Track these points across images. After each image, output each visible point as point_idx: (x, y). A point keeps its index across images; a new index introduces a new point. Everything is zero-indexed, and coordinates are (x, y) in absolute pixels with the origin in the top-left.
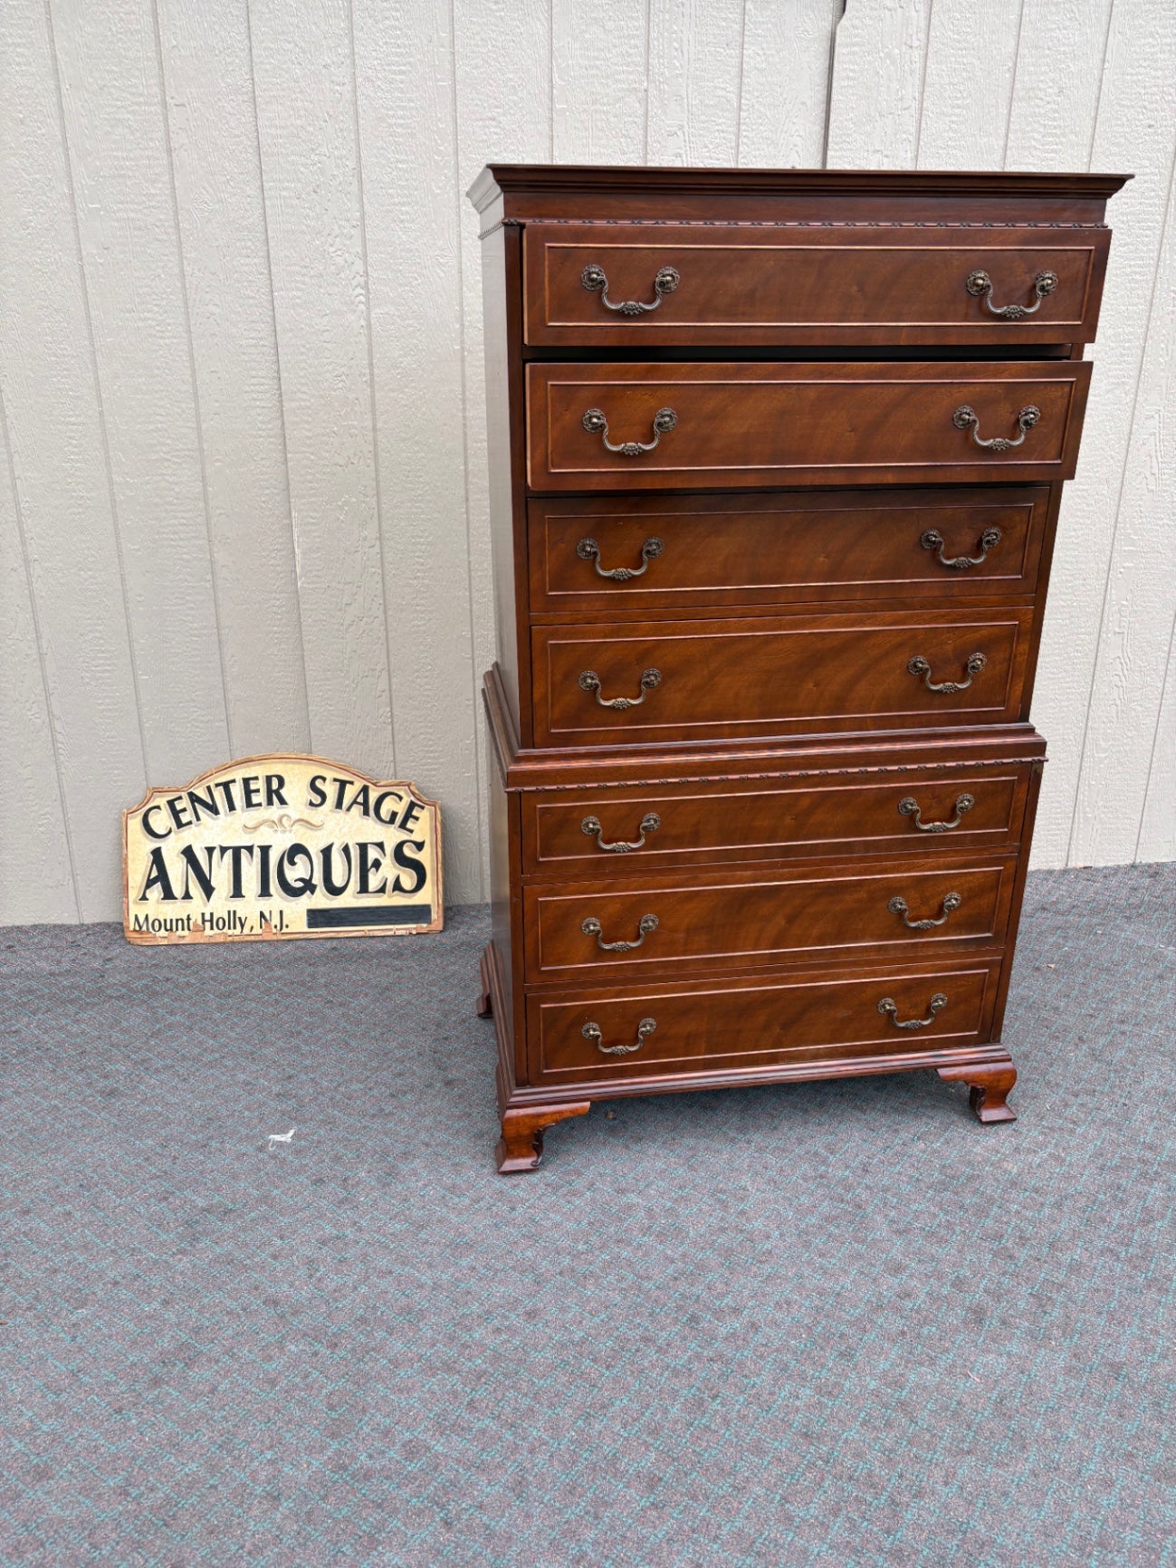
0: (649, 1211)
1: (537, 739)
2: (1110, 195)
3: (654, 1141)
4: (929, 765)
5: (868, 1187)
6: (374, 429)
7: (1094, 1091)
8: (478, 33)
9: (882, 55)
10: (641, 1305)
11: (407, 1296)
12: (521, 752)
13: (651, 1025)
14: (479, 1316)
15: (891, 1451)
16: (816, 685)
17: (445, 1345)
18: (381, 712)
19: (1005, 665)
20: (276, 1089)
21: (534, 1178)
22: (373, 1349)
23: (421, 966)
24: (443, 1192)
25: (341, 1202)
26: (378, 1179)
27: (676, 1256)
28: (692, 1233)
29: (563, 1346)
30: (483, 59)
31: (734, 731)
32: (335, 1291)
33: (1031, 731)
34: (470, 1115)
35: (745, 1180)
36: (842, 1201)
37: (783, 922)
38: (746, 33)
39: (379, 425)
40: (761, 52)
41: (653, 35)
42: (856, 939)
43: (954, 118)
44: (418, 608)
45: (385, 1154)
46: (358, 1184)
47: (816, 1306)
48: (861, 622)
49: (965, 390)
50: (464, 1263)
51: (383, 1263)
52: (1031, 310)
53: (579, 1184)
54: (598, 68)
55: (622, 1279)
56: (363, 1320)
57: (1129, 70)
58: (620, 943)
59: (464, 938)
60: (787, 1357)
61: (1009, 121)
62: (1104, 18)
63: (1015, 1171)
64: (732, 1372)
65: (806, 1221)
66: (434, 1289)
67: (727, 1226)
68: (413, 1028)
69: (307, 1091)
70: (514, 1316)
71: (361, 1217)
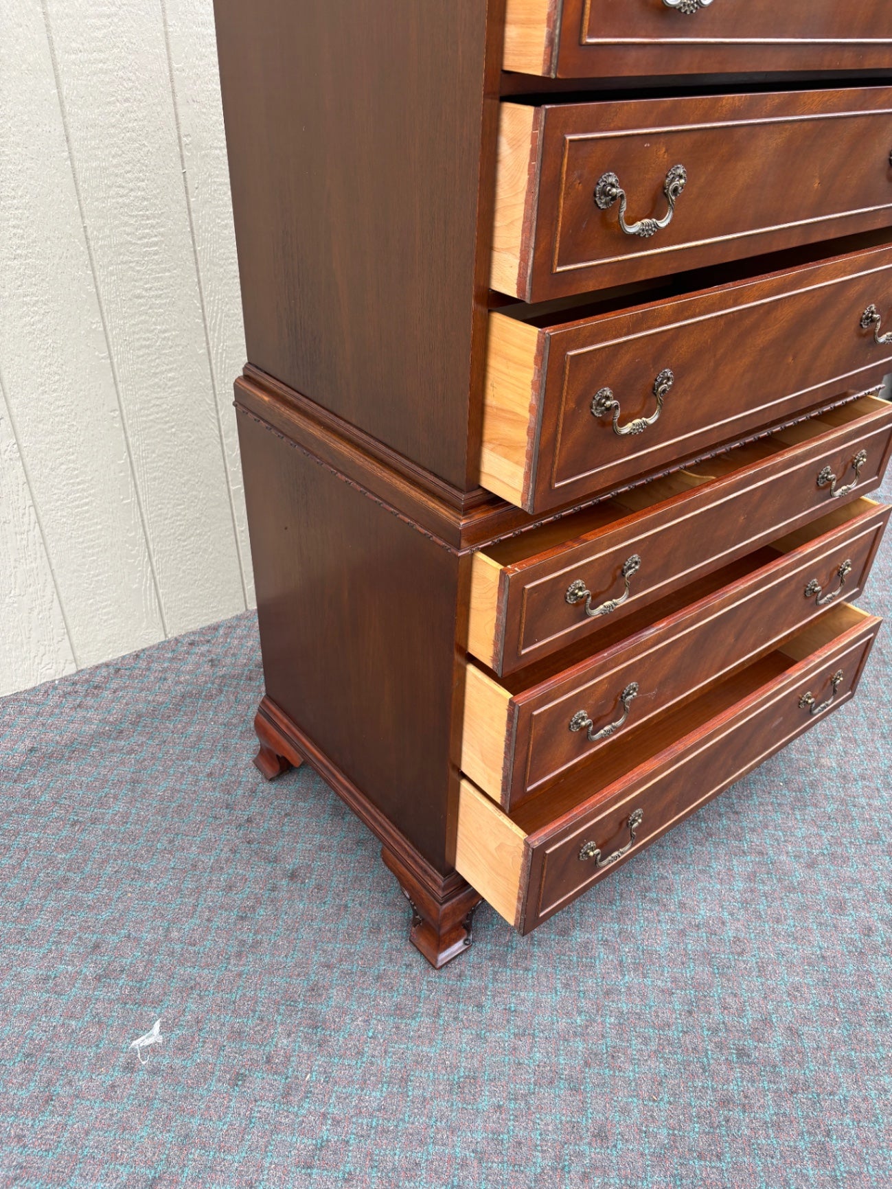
5: (753, 830)
10: (687, 1063)
14: (554, 1169)
18: (4, 447)
20: (89, 971)
21: (472, 956)
23: (152, 738)
24: (391, 1021)
25: (286, 1095)
26: (308, 1039)
27: (669, 985)
28: (661, 950)
29: (661, 1157)
34: (346, 906)
36: (744, 852)
44: (27, 299)
45: (289, 1000)
46: (287, 1058)
47: (819, 980)
50: (485, 1103)
51: (398, 1156)
55: (646, 1040)
59: (180, 688)
60: (843, 1051)
63: (834, 765)
64: (818, 1095)
65: (736, 888)
66: (480, 1161)
67: (682, 927)
68: (201, 822)
69: (133, 957)
70: (587, 1148)
71: (325, 1103)
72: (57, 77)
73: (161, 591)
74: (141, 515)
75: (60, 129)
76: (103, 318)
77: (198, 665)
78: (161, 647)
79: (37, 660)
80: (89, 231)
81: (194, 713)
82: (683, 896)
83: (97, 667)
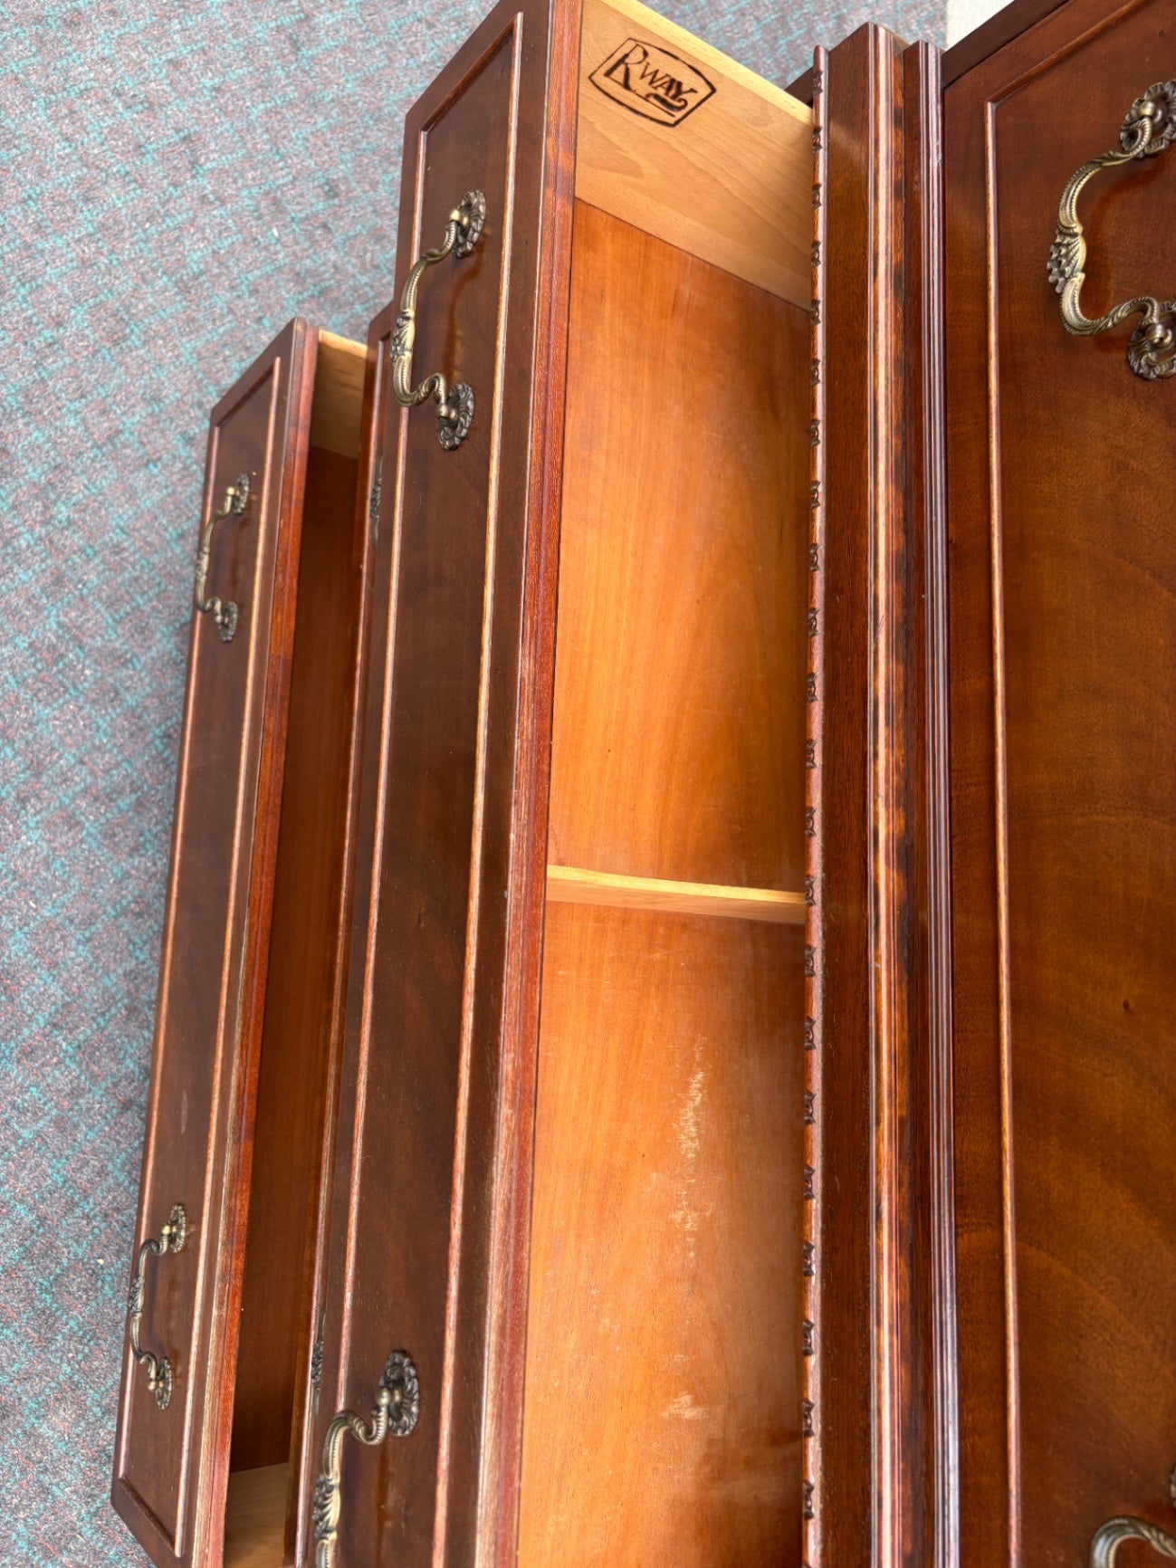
11: (24, 201)
26: (315, 274)
32: (72, 111)
46: (313, 242)
51: (114, 199)
65: (19, 935)
67: (44, 779)
71: (234, 214)
82: (82, 841)
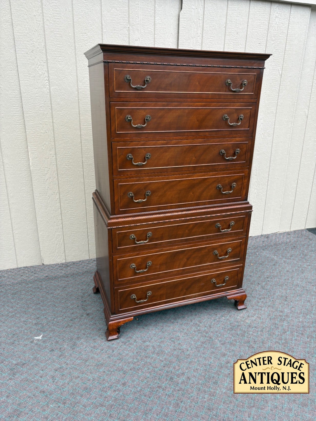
0: (153, 346)
1: (116, 212)
2: (266, 60)
3: (151, 325)
4: (223, 214)
5: (212, 332)
6: (53, 122)
7: (264, 298)
8: (80, 9)
9: (192, 21)
10: (156, 376)
12: (112, 217)
13: (150, 293)
14: (109, 387)
15: (233, 410)
16: (193, 193)
17: (99, 398)
18: (57, 205)
19: (241, 185)
20: (34, 322)
21: (118, 341)
22: (77, 403)
23: (74, 279)
24: (91, 348)
26: (71, 347)
27: (163, 359)
28: (166, 352)
29: (135, 393)
30: (82, 16)
31: (171, 207)
32: (62, 385)
33: (248, 203)
34: (96, 323)
35: (178, 334)
36: (206, 337)
37: (186, 260)
38: (156, 13)
39: (54, 121)
40: (160, 19)
41: (130, 12)
42: (205, 263)
43: (211, 40)
44: (68, 174)
45: (72, 339)
46: (64, 349)
47: (205, 369)
48: (204, 176)
49: (225, 110)
50: (101, 370)
51: (76, 374)
52: (242, 90)
53: (132, 341)
54: (115, 21)
55: (149, 369)
56: (73, 394)
57: (254, 28)
58: (141, 270)
59: (86, 270)
60: (199, 386)
61: (225, 41)
62: (248, 15)
63: (249, 322)
64: (185, 393)
66: (93, 380)
68: (74, 299)
69: (45, 322)
70: (119, 386)
71: (67, 360)
72: (80, 130)
73: (89, 246)
74: (87, 226)
75: (80, 140)
76: (84, 179)
77: (93, 266)
78: (87, 260)
79: (56, 257)
80: (83, 161)
81: (86, 276)
83: (70, 262)
